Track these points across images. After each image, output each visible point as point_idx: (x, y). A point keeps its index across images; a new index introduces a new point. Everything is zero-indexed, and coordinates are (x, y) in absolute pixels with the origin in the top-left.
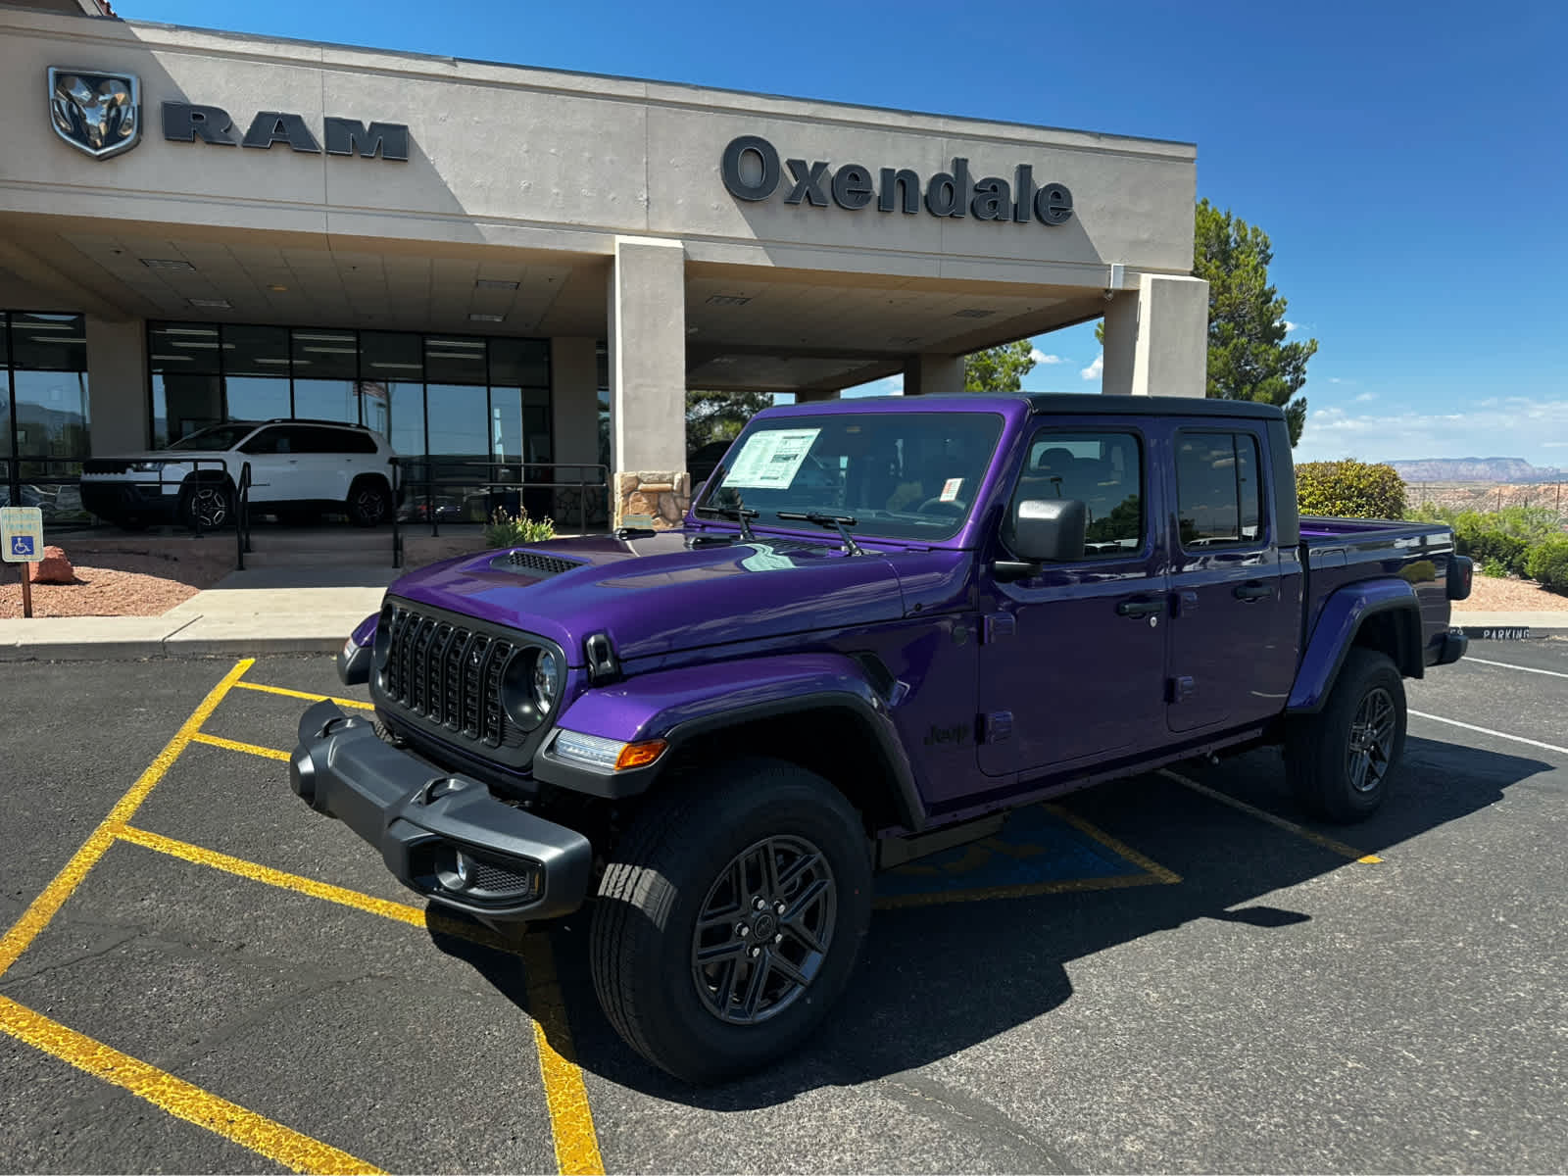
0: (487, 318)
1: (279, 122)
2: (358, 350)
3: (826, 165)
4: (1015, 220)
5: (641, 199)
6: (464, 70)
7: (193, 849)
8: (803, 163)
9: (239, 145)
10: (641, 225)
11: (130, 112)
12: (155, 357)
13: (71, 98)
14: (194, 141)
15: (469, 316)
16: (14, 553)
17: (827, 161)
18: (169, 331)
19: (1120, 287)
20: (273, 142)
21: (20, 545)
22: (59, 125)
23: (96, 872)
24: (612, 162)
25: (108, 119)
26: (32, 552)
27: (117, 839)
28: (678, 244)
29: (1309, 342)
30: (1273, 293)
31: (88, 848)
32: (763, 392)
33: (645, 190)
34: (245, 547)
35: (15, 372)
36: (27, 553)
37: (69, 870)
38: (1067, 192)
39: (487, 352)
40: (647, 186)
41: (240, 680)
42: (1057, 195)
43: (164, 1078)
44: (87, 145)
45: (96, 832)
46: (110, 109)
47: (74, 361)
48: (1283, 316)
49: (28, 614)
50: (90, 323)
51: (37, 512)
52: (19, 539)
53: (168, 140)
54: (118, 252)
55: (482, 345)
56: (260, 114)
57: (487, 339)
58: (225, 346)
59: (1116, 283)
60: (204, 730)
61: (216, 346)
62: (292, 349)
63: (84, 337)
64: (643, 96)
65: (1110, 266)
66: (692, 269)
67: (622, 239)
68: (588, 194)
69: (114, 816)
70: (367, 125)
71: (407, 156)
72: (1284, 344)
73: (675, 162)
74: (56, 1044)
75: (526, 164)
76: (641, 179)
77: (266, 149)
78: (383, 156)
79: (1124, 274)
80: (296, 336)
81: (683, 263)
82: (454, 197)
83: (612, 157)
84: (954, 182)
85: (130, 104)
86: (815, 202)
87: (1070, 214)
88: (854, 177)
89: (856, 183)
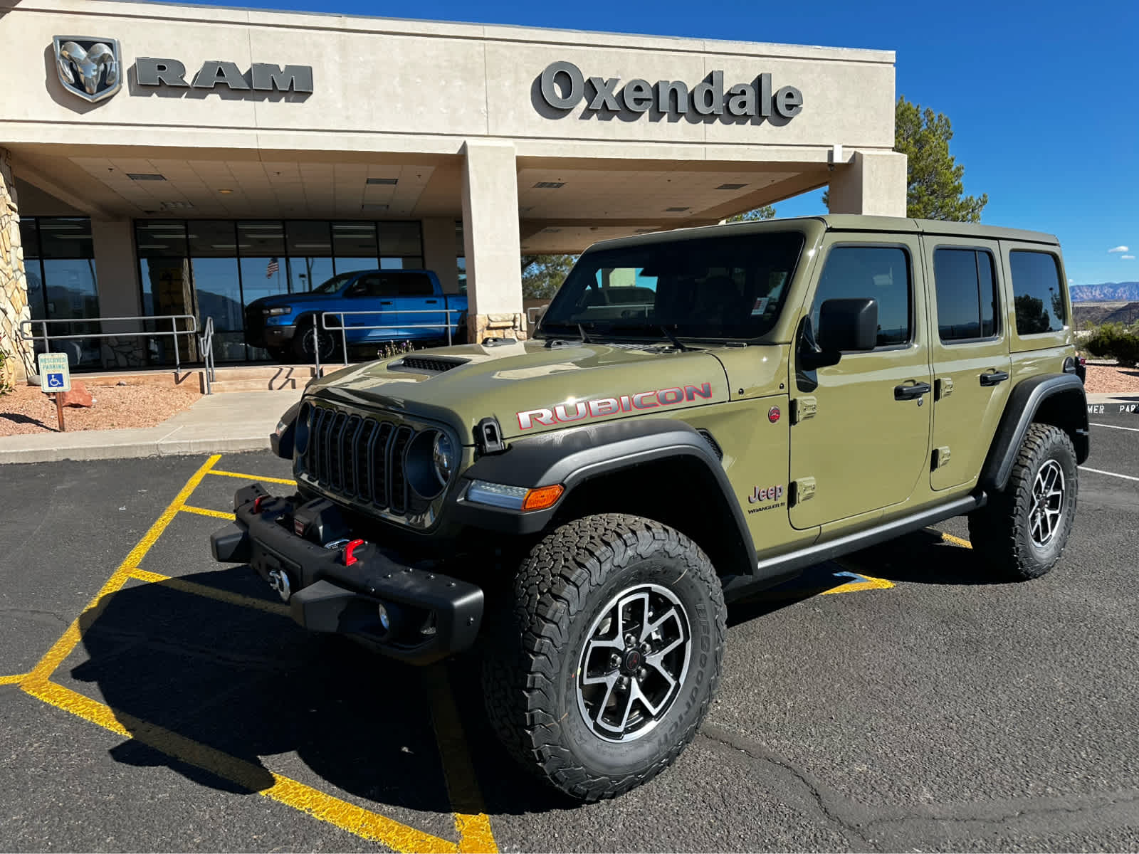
1: (220, 69)
2: (284, 233)
3: (617, 80)
4: (760, 115)
5: (483, 112)
6: (350, 23)
7: (184, 583)
8: (602, 79)
9: (191, 86)
10: (484, 132)
12: (141, 247)
13: (71, 59)
14: (159, 86)
16: (50, 386)
17: (619, 77)
18: (150, 227)
19: (840, 161)
20: (216, 83)
21: (54, 380)
22: (63, 78)
24: (461, 86)
25: (98, 73)
26: (62, 385)
27: (130, 578)
28: (510, 142)
30: (954, 162)
31: (109, 584)
33: (485, 105)
34: (211, 377)
35: (44, 261)
36: (59, 386)
38: (798, 92)
39: (376, 232)
40: (487, 103)
41: (213, 469)
42: (790, 95)
44: (84, 91)
45: (114, 573)
46: (99, 65)
47: (85, 251)
49: (62, 429)
50: (95, 224)
51: (64, 356)
52: (53, 376)
53: (141, 85)
54: (111, 169)
55: (372, 228)
56: (206, 63)
57: (376, 222)
58: (190, 236)
60: (188, 503)
61: (183, 236)
62: (237, 237)
63: (91, 234)
64: (482, 36)
65: (832, 146)
66: (522, 163)
67: (470, 142)
68: (445, 111)
69: (127, 562)
70: (282, 69)
71: (312, 89)
72: (962, 198)
73: (507, 84)
74: (93, 714)
75: (399, 90)
76: (483, 97)
77: (211, 88)
78: (295, 90)
79: (843, 152)
80: (240, 227)
81: (515, 158)
82: (347, 118)
83: (460, 83)
84: (712, 89)
85: (113, 60)
86: (610, 109)
87: (801, 108)
88: (639, 89)
89: (640, 93)
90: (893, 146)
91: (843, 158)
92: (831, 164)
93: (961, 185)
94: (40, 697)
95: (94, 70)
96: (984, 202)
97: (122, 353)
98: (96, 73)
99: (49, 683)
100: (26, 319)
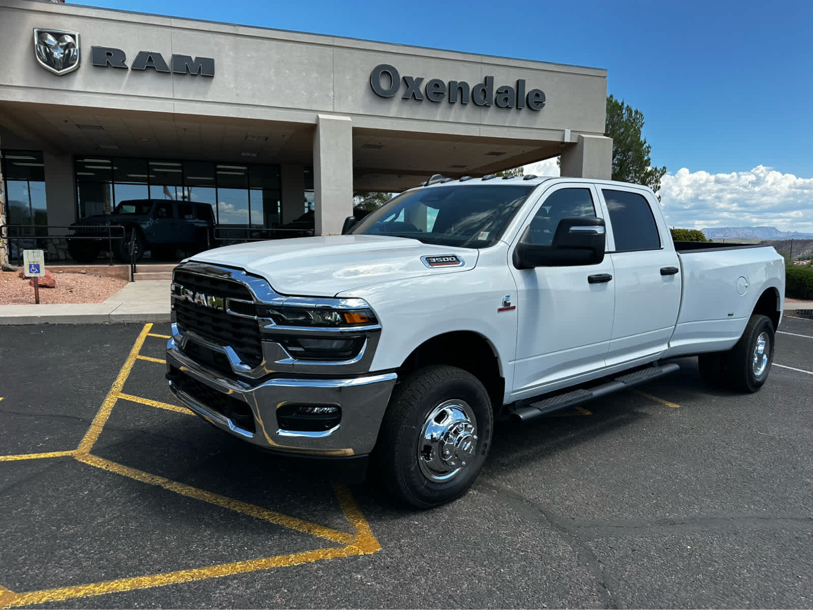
0: (248, 154)
1: (150, 57)
2: (183, 170)
3: (422, 79)
4: (517, 108)
5: (331, 96)
6: (242, 31)
7: (154, 402)
8: (412, 78)
9: (129, 68)
10: (331, 109)
11: (75, 51)
13: (46, 45)
14: (107, 67)
15: (240, 153)
16: (30, 272)
17: (423, 77)
19: (569, 141)
20: (147, 67)
21: (33, 268)
22: (39, 58)
23: (114, 411)
24: (316, 77)
25: (64, 55)
27: (119, 399)
28: (348, 119)
29: (662, 168)
30: (645, 143)
31: (107, 402)
32: (387, 192)
33: (332, 91)
34: (134, 270)
36: (36, 272)
37: (102, 410)
38: (543, 94)
39: (247, 171)
40: (333, 90)
41: (150, 333)
42: (537, 95)
43: (174, 483)
44: (54, 68)
45: (108, 395)
46: (65, 50)
48: (650, 155)
49: (37, 302)
50: (46, 156)
51: (42, 252)
52: (33, 266)
53: (94, 66)
54: (66, 121)
55: (244, 168)
56: (141, 53)
57: (248, 165)
58: (115, 168)
59: (567, 139)
60: (141, 353)
61: (110, 168)
62: (149, 170)
63: (43, 163)
64: (332, 44)
65: (564, 130)
66: (356, 132)
67: (321, 116)
68: (304, 93)
69: (114, 389)
70: (193, 59)
71: (214, 74)
72: (649, 169)
73: (348, 78)
74: (125, 472)
75: (273, 78)
76: (331, 85)
77: (143, 70)
78: (202, 74)
79: (571, 135)
80: (151, 163)
81: (351, 128)
82: (237, 95)
83: (316, 75)
84: (486, 88)
85: (75, 47)
86: (417, 98)
87: (544, 104)
88: (437, 85)
89: (438, 88)
90: (604, 132)
91: (571, 139)
92: (563, 143)
93: (649, 159)
94: (89, 463)
95: (62, 54)
96: (663, 172)
97: (62, 249)
98: (62, 56)
99: (91, 455)
100: (3, 224)
